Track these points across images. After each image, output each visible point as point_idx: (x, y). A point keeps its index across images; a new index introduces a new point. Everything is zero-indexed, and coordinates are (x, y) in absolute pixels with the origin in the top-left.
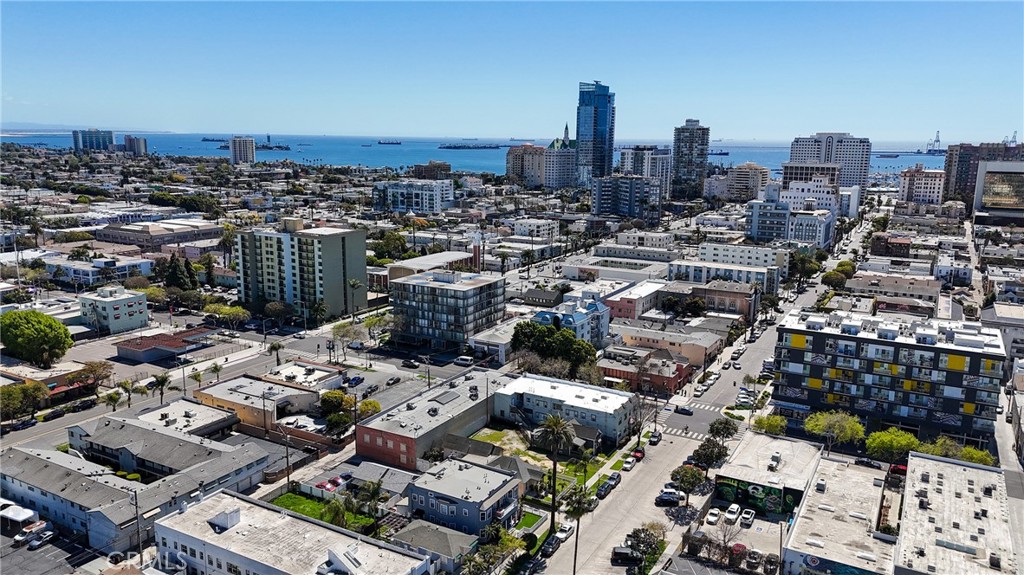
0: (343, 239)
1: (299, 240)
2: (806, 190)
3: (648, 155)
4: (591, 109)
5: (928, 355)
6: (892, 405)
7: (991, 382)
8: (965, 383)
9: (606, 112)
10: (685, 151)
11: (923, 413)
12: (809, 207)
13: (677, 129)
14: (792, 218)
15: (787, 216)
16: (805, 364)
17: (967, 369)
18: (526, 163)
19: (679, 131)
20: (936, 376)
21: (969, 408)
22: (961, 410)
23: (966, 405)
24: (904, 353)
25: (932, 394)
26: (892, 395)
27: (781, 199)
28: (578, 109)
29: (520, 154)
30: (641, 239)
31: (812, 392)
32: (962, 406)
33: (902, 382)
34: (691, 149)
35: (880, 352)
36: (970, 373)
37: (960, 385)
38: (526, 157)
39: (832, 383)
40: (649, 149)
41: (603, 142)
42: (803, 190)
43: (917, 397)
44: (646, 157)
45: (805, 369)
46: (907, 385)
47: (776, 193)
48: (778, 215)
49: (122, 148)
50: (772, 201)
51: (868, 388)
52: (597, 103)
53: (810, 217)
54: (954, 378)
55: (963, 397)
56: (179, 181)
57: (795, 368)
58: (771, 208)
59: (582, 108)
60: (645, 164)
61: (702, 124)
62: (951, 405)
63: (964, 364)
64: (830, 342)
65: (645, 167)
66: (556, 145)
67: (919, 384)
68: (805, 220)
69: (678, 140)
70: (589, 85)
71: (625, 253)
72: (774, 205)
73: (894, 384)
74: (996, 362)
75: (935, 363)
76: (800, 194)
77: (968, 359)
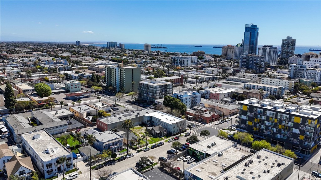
0: (133, 70)
1: (120, 69)
2: (316, 61)
3: (268, 49)
4: (249, 33)
5: (288, 116)
6: (275, 134)
7: (310, 128)
8: (300, 128)
9: (254, 34)
10: (286, 47)
11: (286, 138)
12: (316, 67)
13: (283, 40)
14: (307, 71)
15: (305, 70)
16: (247, 116)
17: (301, 123)
18: (228, 51)
19: (284, 41)
20: (290, 124)
21: (302, 137)
22: (299, 138)
23: (300, 136)
24: (279, 114)
25: (289, 131)
26: (275, 130)
27: (304, 64)
28: (245, 33)
29: (226, 49)
30: (244, 75)
31: (249, 126)
32: (299, 136)
33: (279, 125)
34: (288, 47)
35: (272, 114)
36: (302, 124)
37: (298, 128)
38: (228, 49)
39: (256, 124)
40: (268, 47)
41: (253, 44)
42: (315, 61)
43: (284, 132)
44: (267, 49)
45: (247, 118)
46: (280, 127)
47: (302, 62)
48: (301, 69)
49: (118, 47)
50: (300, 65)
51: (267, 127)
52: (252, 31)
53: (314, 71)
54: (296, 126)
55: (300, 133)
56: (125, 56)
57: (244, 117)
58: (299, 67)
59: (246, 33)
60: (267, 52)
61: (293, 38)
62: (295, 136)
63: (299, 121)
64: (255, 109)
65: (267, 53)
66: (238, 45)
67: (285, 127)
68: (312, 72)
69: (283, 44)
70: (249, 25)
71: (236, 80)
72: (300, 66)
73: (276, 126)
74: (312, 121)
75: (290, 120)
76: (314, 62)
77: (301, 119)
